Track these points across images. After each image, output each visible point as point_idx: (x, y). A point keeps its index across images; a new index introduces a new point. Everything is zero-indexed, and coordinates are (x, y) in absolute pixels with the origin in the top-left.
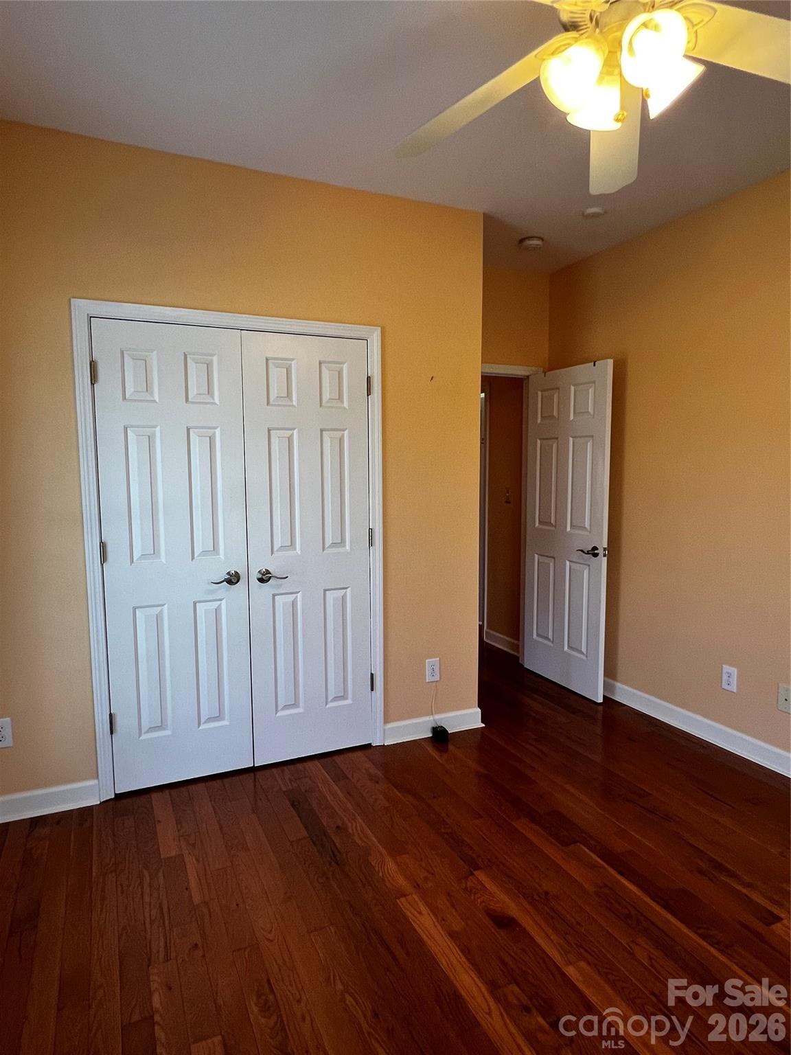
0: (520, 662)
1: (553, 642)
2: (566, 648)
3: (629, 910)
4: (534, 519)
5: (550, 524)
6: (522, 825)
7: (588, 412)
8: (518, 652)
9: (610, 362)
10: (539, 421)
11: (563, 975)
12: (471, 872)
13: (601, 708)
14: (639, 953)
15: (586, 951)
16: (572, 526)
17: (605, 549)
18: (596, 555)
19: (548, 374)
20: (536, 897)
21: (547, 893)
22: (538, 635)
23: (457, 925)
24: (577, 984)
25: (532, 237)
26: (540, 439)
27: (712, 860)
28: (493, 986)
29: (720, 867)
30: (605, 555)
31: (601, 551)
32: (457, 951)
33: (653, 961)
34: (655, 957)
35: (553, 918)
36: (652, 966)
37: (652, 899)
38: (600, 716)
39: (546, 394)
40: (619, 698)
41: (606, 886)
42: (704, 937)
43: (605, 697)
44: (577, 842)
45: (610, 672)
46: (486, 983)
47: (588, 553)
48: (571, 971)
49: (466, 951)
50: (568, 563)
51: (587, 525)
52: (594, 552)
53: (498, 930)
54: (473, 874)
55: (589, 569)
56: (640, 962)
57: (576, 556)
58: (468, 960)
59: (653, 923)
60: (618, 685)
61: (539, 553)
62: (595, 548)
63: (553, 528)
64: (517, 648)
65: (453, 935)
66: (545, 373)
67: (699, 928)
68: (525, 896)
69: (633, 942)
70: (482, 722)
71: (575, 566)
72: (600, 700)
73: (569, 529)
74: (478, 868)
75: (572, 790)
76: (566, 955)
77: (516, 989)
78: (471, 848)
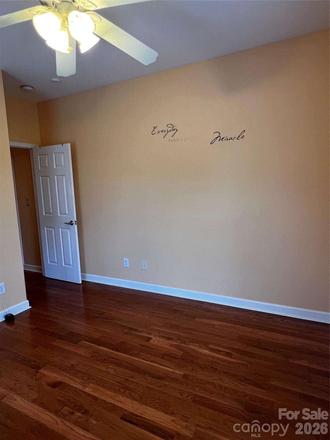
0: (43, 275)
1: (57, 263)
2: (64, 265)
3: (104, 357)
4: (43, 212)
5: (50, 213)
6: (57, 343)
7: (62, 165)
8: (42, 271)
9: (69, 145)
10: (40, 168)
11: (84, 392)
12: (37, 371)
13: (81, 286)
14: (110, 371)
15: (92, 379)
16: (60, 213)
17: (76, 221)
18: (72, 224)
19: (41, 148)
20: (68, 369)
21: (72, 365)
22: (50, 262)
23: (35, 396)
24: (90, 393)
25: (28, 86)
26: (41, 177)
27: (129, 328)
28: (56, 412)
29: (131, 329)
30: (76, 224)
31: (74, 222)
32: (37, 407)
33: (116, 371)
34: (116, 370)
35: (76, 374)
36: (116, 373)
37: (112, 350)
38: (81, 289)
39: (42, 156)
40: (87, 280)
41: (94, 352)
42: (130, 355)
43: (82, 281)
44: (81, 340)
45: (83, 270)
46: (53, 412)
47: (69, 224)
48: (87, 390)
49: (41, 405)
50: (60, 229)
51: (67, 213)
52: (71, 223)
53: (54, 389)
54: (38, 372)
55: (70, 230)
56: (112, 374)
57: (63, 226)
58: (43, 408)
59: (113, 358)
60: (87, 274)
61: (46, 226)
62: (71, 222)
63: (52, 215)
64: (41, 269)
65: (34, 401)
66: (40, 147)
67: (128, 353)
68: (63, 370)
69: (108, 368)
70: (30, 306)
71: (64, 230)
72: (81, 282)
73: (59, 215)
74: (39, 368)
75: (75, 321)
76: (84, 385)
77: (67, 408)
78: (35, 362)
